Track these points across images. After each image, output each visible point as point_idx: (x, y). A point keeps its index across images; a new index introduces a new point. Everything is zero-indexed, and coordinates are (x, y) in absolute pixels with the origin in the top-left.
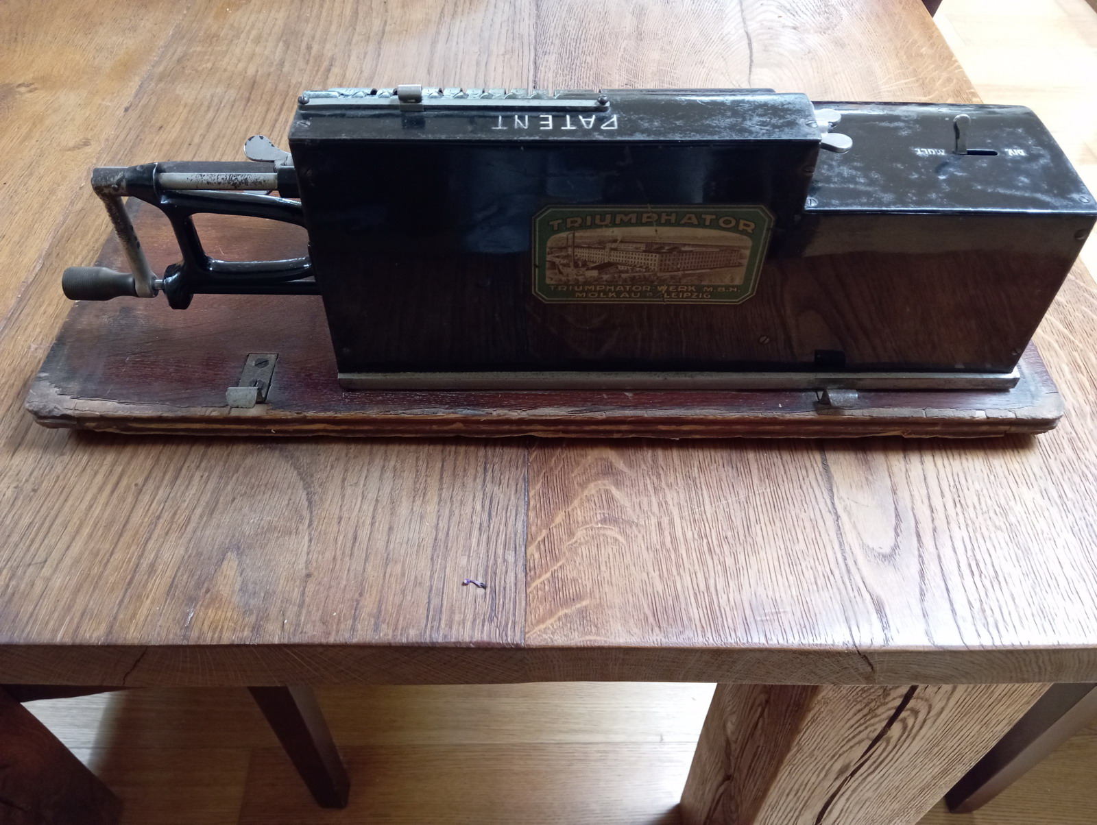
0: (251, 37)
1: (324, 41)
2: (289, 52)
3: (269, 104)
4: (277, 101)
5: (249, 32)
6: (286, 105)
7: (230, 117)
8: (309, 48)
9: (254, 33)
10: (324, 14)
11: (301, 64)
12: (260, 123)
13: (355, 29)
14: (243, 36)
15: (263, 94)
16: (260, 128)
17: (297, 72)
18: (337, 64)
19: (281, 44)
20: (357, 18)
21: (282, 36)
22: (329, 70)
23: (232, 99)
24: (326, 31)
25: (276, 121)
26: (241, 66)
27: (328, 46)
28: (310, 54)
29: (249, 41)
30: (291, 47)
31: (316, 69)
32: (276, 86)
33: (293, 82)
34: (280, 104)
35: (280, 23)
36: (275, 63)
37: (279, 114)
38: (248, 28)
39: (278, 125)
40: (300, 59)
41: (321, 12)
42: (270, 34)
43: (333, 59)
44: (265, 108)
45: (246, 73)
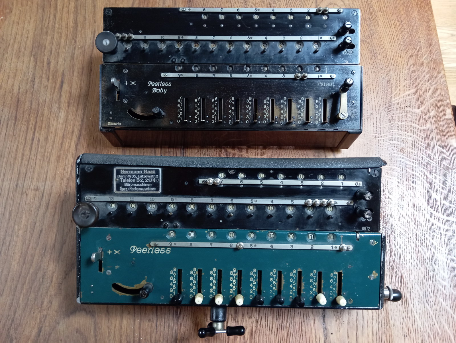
0: (15, 52)
1: (58, 55)
2: (37, 67)
3: (28, 122)
4: (32, 121)
5: (13, 46)
6: (38, 124)
7: (6, 138)
8: (49, 63)
9: (16, 46)
10: (57, 26)
11: (44, 80)
12: (24, 142)
13: (76, 42)
14: (10, 49)
15: (24, 112)
16: (24, 147)
17: (42, 89)
18: (66, 80)
19: (32, 59)
20: (77, 30)
21: (32, 50)
22: (61, 87)
23: (6, 117)
24: (59, 45)
25: (33, 139)
26: (10, 82)
27: (61, 60)
28: (49, 69)
29: (14, 56)
30: (38, 63)
31: (54, 85)
32: (31, 104)
33: (41, 100)
34: (34, 123)
35: (31, 35)
36: (29, 80)
37: (34, 132)
38: (12, 41)
39: (34, 145)
40: (44, 76)
41: (55, 23)
42: (25, 48)
43: (63, 75)
44: (25, 127)
45: (13, 90)
